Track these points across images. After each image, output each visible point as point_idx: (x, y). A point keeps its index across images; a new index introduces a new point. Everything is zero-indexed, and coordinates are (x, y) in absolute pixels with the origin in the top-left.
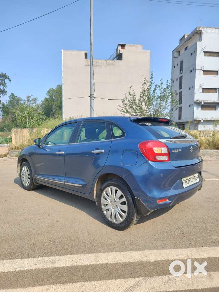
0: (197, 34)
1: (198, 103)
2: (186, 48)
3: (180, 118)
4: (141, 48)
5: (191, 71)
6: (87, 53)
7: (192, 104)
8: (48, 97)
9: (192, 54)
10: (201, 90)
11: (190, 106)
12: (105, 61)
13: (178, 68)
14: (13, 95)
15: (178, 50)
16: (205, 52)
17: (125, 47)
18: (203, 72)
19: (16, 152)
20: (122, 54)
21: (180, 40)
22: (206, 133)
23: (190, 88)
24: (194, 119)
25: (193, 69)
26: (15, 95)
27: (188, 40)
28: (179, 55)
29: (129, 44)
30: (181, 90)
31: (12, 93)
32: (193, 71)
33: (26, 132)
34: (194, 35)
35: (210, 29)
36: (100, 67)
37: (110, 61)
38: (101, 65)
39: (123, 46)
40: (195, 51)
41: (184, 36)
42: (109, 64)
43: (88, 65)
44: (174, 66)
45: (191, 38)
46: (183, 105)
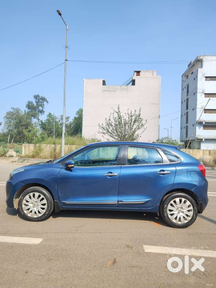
0: (199, 62)
1: (200, 123)
2: (192, 73)
3: (187, 136)
4: (155, 73)
6: (104, 81)
7: (195, 124)
8: (77, 116)
9: (195, 79)
10: (203, 111)
11: (193, 125)
12: (120, 86)
13: (186, 91)
14: (50, 114)
15: (187, 75)
16: (206, 77)
17: (141, 73)
18: (204, 94)
19: (22, 159)
20: (135, 80)
21: (188, 66)
23: (193, 109)
25: (196, 92)
26: (53, 114)
27: (193, 66)
28: (187, 79)
29: (144, 71)
30: (187, 111)
31: (50, 113)
32: (195, 94)
34: (197, 62)
35: (210, 56)
36: (115, 92)
37: (125, 87)
38: (116, 90)
39: (138, 73)
40: (197, 77)
41: (191, 62)
42: (123, 89)
43: (105, 91)
44: (183, 89)
45: (195, 65)
46: (189, 125)
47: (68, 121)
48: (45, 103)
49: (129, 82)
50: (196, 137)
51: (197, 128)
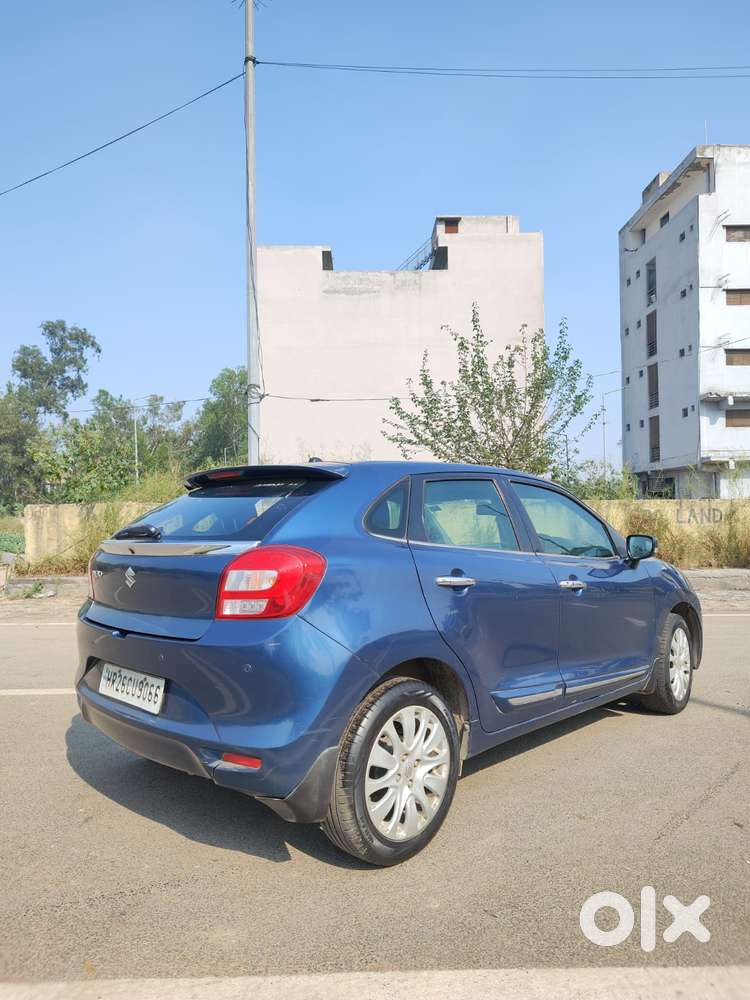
0: (699, 169)
1: (715, 403)
2: (665, 218)
3: (655, 456)
4: (514, 226)
5: (684, 294)
6: (329, 253)
7: (693, 407)
8: (214, 399)
9: (683, 237)
10: (723, 356)
11: (685, 413)
12: (393, 274)
13: (641, 285)
14: (105, 394)
15: (640, 227)
16: (729, 228)
17: (461, 226)
18: (724, 293)
19: (28, 581)
20: (446, 248)
21: (644, 194)
22: (702, 510)
23: (682, 353)
24: (703, 458)
25: (691, 286)
27: (667, 193)
28: (644, 242)
29: (474, 217)
30: (652, 361)
31: (102, 391)
32: (688, 291)
33: (70, 517)
34: (689, 173)
35: (742, 149)
36: (372, 295)
37: (409, 276)
38: (376, 288)
39: (452, 224)
40: (694, 228)
41: (656, 179)
42: (404, 283)
43: (336, 292)
44: (629, 281)
45: (679, 185)
46: (662, 411)
47: (179, 418)
48: (88, 352)
49: (422, 258)
50: (704, 455)
51: (705, 420)
